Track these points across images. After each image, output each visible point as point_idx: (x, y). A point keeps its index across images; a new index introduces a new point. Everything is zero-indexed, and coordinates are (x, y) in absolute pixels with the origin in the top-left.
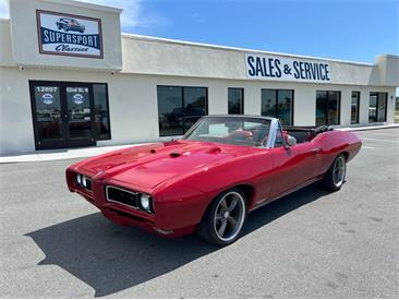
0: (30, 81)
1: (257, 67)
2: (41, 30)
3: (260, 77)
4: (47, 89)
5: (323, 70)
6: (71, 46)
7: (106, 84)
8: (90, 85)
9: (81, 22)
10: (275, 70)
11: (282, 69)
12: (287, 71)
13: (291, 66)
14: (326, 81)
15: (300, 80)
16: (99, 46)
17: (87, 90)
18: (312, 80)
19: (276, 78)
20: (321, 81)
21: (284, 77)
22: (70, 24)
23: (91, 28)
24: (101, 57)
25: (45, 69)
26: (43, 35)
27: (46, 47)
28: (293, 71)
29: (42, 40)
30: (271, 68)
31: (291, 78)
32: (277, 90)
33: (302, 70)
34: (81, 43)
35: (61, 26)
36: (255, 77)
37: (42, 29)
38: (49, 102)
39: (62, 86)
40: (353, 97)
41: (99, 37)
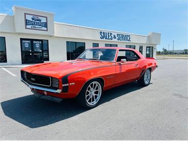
1: (104, 36)
3: (104, 39)
4: (26, 41)
5: (128, 37)
6: (36, 26)
7: (48, 40)
8: (42, 41)
9: (40, 18)
10: (110, 37)
11: (113, 37)
12: (115, 37)
13: (116, 36)
14: (129, 42)
15: (119, 41)
16: (46, 27)
18: (124, 41)
19: (110, 40)
20: (127, 42)
21: (114, 40)
22: (36, 18)
23: (44, 20)
24: (47, 30)
26: (27, 22)
27: (28, 27)
28: (117, 38)
29: (26, 24)
30: (109, 36)
31: (116, 40)
32: (111, 45)
33: (120, 37)
34: (40, 25)
35: (33, 19)
36: (102, 39)
37: (27, 20)
38: (27, 46)
39: (32, 40)
40: (140, 48)
41: (46, 23)
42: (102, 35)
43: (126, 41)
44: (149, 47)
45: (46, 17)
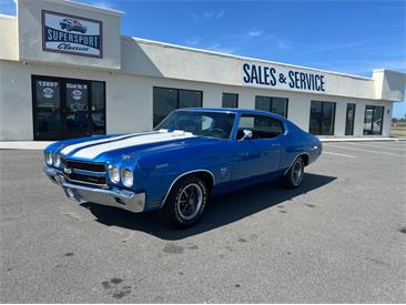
0: (33, 76)
2: (46, 29)
4: (48, 84)
5: (319, 81)
6: (72, 45)
7: (104, 83)
8: (88, 83)
10: (269, 79)
11: (277, 78)
12: (282, 80)
13: (286, 75)
14: (320, 92)
15: (295, 89)
17: (85, 87)
18: (307, 90)
19: (270, 86)
20: (316, 91)
21: (279, 86)
22: (73, 24)
23: (92, 30)
24: (101, 57)
25: (47, 65)
26: (47, 34)
27: (49, 45)
28: (288, 80)
29: (46, 39)
30: (266, 76)
32: (271, 98)
33: (297, 80)
34: (82, 43)
35: (64, 26)
36: (250, 84)
38: (50, 96)
39: (62, 81)
40: (349, 109)
41: (99, 38)
42: (250, 72)
43: (311, 91)
44: (373, 108)
45: (101, 23)
